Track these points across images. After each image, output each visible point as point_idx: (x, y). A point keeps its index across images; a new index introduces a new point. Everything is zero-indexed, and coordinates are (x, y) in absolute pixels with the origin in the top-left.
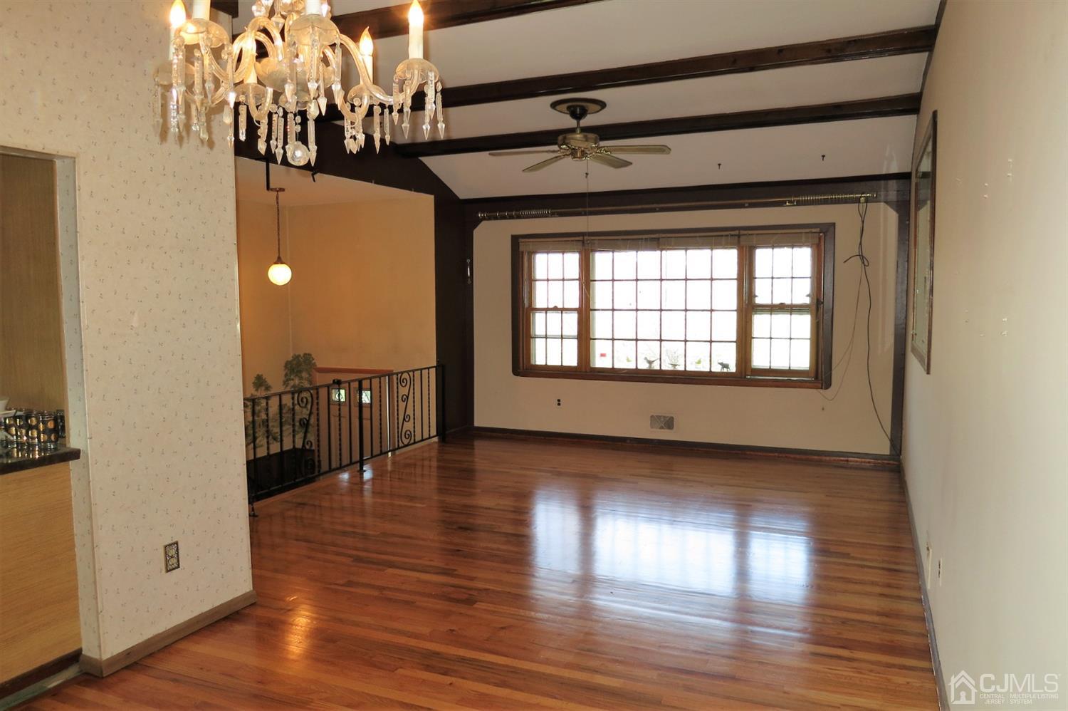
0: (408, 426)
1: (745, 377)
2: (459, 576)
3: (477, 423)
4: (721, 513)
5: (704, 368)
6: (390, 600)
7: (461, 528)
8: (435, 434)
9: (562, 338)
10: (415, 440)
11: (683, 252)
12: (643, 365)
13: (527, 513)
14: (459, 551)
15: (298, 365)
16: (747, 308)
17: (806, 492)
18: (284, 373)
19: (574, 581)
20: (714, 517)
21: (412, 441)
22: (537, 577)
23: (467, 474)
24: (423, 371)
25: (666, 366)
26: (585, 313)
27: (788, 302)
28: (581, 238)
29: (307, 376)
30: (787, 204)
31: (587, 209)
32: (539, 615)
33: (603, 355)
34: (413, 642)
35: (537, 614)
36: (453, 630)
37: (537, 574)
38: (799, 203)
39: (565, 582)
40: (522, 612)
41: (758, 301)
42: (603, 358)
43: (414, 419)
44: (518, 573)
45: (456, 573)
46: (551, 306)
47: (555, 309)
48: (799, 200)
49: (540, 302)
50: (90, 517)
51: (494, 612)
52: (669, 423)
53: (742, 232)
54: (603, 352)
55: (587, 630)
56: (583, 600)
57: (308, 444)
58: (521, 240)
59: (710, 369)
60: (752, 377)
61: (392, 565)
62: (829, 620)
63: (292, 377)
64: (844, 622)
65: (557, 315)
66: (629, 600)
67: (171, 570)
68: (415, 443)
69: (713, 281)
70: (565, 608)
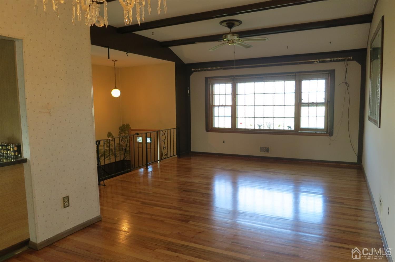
0: (165, 151)
1: (298, 132)
2: (183, 210)
3: (192, 150)
4: (289, 185)
5: (282, 128)
6: (154, 220)
7: (184, 191)
8: (176, 154)
9: (225, 117)
10: (168, 156)
11: (273, 82)
12: (257, 128)
13: (211, 185)
14: (183, 200)
15: (124, 128)
16: (299, 104)
17: (324, 177)
18: (119, 131)
19: (229, 213)
20: (286, 187)
21: (167, 157)
22: (215, 211)
23: (189, 170)
24: (171, 130)
25: (266, 128)
26: (234, 107)
27: (315, 102)
28: (232, 78)
29: (128, 132)
30: (315, 62)
31: (235, 66)
32: (215, 227)
33: (241, 123)
34: (163, 238)
35: (214, 227)
36: (180, 233)
37: (214, 210)
38: (320, 62)
39: (226, 213)
40: (207, 226)
41: (303, 101)
42: (241, 124)
43: (168, 148)
44: (207, 209)
45: (182, 209)
46: (221, 105)
47: (222, 106)
48: (320, 61)
49: (216, 103)
50: (31, 186)
51: (196, 226)
52: (267, 150)
53: (296, 74)
54: (241, 122)
55: (235, 234)
56: (233, 221)
57: (126, 158)
58: (209, 79)
59: (284, 128)
60: (301, 132)
61: (156, 205)
62: (337, 231)
63: (122, 133)
64: (344, 232)
65: (223, 108)
66: (253, 221)
67: (66, 207)
68: (168, 157)
69: (285, 94)
70: (226, 224)
